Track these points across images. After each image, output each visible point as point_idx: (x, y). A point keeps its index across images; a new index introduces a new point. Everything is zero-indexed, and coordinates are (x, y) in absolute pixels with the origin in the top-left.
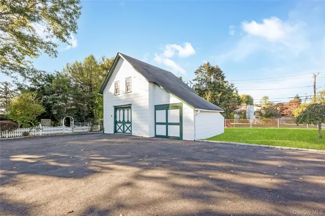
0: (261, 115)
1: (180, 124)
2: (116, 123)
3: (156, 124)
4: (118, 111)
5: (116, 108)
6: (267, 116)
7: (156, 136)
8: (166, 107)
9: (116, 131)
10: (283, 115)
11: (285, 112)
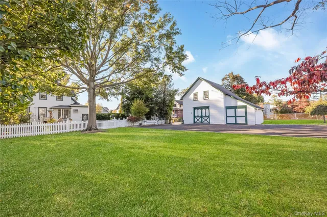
0: (277, 111)
1: (246, 116)
2: (195, 117)
3: (227, 117)
4: (196, 110)
5: (195, 108)
6: (281, 112)
7: (227, 124)
8: (235, 108)
9: (195, 122)
10: (295, 112)
11: (296, 109)
